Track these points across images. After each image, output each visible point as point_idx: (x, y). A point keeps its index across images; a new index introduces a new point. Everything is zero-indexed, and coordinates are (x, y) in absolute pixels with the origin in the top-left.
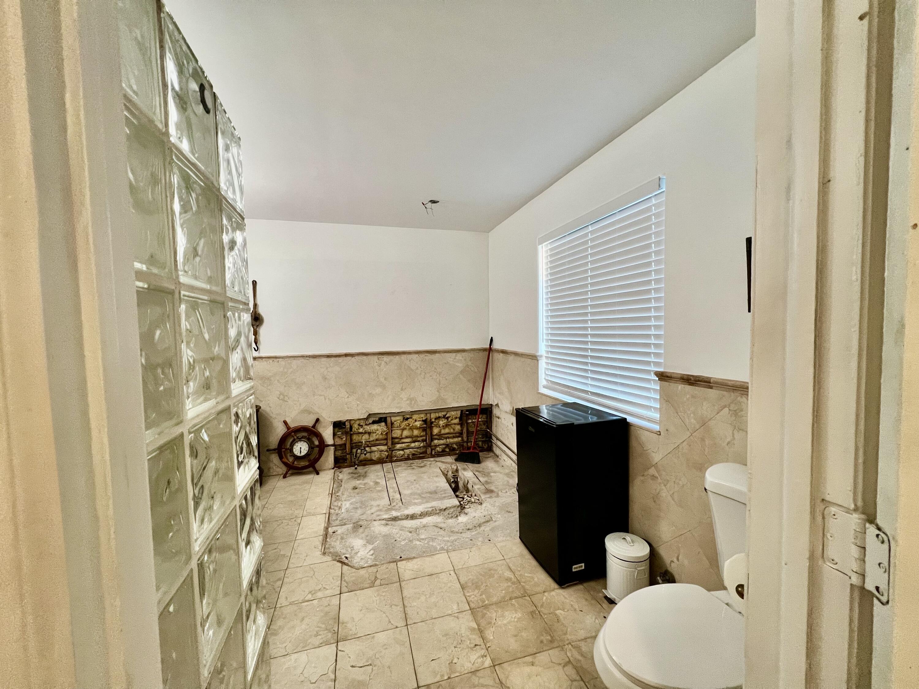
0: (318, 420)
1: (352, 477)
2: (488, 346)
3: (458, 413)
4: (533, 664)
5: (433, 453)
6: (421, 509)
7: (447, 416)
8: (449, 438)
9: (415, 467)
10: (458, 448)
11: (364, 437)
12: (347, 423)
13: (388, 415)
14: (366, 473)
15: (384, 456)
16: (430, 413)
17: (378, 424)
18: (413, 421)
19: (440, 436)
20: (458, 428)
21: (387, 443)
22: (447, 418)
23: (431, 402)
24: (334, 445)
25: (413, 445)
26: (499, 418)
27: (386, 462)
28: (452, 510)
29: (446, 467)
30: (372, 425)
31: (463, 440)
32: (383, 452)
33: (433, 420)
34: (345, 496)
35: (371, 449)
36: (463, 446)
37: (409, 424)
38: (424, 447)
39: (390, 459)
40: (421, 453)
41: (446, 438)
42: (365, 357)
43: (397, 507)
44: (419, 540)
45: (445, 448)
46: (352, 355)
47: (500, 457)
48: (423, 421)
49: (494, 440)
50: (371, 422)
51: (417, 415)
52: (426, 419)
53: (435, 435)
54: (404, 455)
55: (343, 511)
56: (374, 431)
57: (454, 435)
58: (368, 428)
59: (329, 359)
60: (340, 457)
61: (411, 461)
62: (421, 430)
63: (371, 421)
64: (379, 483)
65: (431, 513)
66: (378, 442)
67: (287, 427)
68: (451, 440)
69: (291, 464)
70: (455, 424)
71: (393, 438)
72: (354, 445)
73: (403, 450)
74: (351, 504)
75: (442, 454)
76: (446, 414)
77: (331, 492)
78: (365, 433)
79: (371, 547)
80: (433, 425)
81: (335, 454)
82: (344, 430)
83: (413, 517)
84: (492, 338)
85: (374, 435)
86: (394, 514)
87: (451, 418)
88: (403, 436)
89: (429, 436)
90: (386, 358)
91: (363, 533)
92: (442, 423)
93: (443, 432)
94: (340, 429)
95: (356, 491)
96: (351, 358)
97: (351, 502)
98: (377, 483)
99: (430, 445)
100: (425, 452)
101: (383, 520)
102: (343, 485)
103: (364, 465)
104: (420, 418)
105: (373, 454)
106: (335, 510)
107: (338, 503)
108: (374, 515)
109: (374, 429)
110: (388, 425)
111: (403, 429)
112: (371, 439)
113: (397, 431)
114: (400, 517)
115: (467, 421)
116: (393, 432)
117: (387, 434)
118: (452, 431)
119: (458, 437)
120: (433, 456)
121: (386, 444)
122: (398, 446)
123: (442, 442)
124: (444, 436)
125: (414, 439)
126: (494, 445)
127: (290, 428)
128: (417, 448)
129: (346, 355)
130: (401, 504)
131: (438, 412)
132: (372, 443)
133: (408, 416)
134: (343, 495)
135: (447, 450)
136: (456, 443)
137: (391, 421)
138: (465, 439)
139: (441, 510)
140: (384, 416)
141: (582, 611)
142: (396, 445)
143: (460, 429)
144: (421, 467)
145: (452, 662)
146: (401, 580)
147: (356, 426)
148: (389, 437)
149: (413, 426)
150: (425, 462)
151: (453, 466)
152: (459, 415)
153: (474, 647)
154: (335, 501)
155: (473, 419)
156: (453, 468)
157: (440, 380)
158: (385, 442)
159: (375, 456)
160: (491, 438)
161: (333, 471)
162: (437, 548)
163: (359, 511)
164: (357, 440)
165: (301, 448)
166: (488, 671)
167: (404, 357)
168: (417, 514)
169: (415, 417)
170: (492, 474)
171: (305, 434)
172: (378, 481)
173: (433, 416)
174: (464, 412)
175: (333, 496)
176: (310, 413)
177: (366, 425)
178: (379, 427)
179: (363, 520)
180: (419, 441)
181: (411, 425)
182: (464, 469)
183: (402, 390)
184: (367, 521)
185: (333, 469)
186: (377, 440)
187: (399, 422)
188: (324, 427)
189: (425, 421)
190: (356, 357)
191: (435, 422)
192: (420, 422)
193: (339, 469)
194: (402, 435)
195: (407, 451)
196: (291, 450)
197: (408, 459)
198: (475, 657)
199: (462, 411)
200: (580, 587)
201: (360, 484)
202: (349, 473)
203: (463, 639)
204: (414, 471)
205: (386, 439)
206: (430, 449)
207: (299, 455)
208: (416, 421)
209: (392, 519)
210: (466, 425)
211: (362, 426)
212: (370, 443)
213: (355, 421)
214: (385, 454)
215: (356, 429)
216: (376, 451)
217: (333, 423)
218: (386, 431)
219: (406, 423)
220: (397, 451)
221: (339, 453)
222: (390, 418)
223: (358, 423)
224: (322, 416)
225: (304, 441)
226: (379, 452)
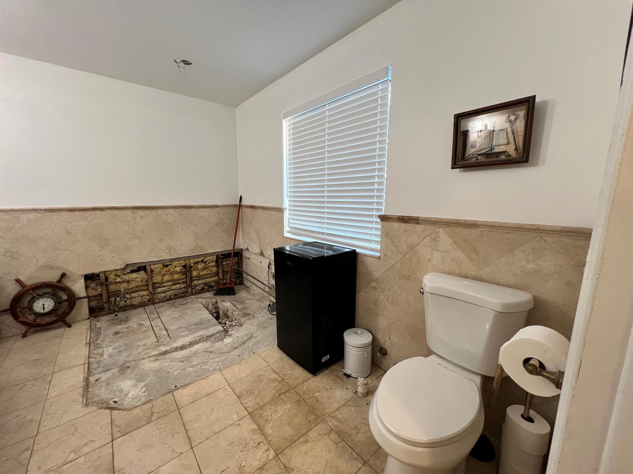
0: (63, 275)
1: (112, 323)
2: (238, 203)
3: (215, 258)
4: (306, 442)
5: (194, 292)
6: (189, 340)
7: (204, 261)
8: (207, 278)
9: (178, 306)
10: (215, 285)
11: (122, 286)
12: (101, 275)
13: (147, 264)
14: (127, 317)
15: (145, 300)
16: (189, 259)
17: (137, 273)
18: (173, 267)
19: (199, 277)
20: (214, 269)
21: (148, 288)
22: (205, 262)
23: (189, 250)
24: (88, 297)
25: (174, 287)
26: (248, 259)
27: (148, 305)
28: (218, 335)
29: (207, 301)
30: (130, 274)
31: (219, 278)
32: (144, 297)
33: (192, 265)
34: (106, 343)
35: (130, 295)
36: (219, 283)
37: (169, 270)
38: (184, 287)
39: (152, 302)
40: (182, 293)
41: (205, 278)
42: (117, 211)
43: (165, 342)
44: (192, 367)
45: (204, 286)
46: (101, 209)
47: (250, 288)
48: (182, 266)
49: (245, 275)
50: (129, 272)
51: (177, 262)
52: (186, 264)
53: (195, 277)
54: (165, 296)
55: (105, 357)
56: (133, 279)
57: (211, 275)
58: (126, 277)
59: (73, 213)
60: (96, 307)
61: (173, 301)
62: (181, 274)
63: (129, 270)
64: (143, 324)
65: (199, 341)
66: (138, 289)
67: (21, 286)
68: (209, 280)
69: (32, 322)
70: (212, 266)
71: (153, 284)
72: (111, 294)
73: (164, 292)
74: (114, 349)
75: (202, 291)
76: (204, 259)
77: (88, 342)
78: (124, 282)
79: (142, 384)
80: (192, 269)
81: (89, 305)
82: (98, 281)
83: (182, 348)
84: (241, 196)
85: (134, 282)
86: (163, 349)
87: (208, 262)
88: (164, 281)
89: (189, 278)
90: (141, 213)
91: (131, 374)
92: (201, 266)
93: (201, 273)
94: (93, 281)
95: (119, 335)
96: (101, 212)
97: (113, 347)
98: (141, 325)
99: (191, 286)
100: (187, 292)
101: (152, 356)
102: (102, 333)
103: (125, 310)
104: (179, 264)
105: (133, 300)
106: (96, 358)
107: (98, 351)
108: (142, 354)
109: (133, 278)
110: (147, 272)
111: (164, 275)
112: (131, 287)
113: (158, 277)
114: (170, 351)
115: (222, 263)
116: (153, 278)
117: (147, 280)
118: (209, 272)
119: (216, 276)
120: (194, 294)
121: (147, 290)
122: (159, 290)
123: (201, 282)
124: (202, 277)
125: (175, 282)
126: (245, 279)
127: (26, 286)
128: (179, 289)
129: (94, 209)
130: (169, 339)
131: (196, 258)
132: (132, 290)
133: (168, 264)
134: (103, 341)
135: (206, 288)
136: (214, 282)
137: (151, 269)
138: (221, 277)
139: (208, 337)
140: (143, 265)
141: (332, 389)
142: (158, 289)
143: (216, 270)
144: (184, 304)
145: (241, 467)
146: (179, 407)
147: (112, 277)
148: (150, 283)
149: (173, 271)
150: (187, 300)
151: (213, 300)
152: (215, 259)
153: (258, 446)
154: (95, 350)
155: (227, 261)
156: (213, 301)
157: (197, 232)
158: (146, 287)
159: (136, 301)
160: (242, 274)
161: (88, 321)
162: (210, 370)
163: (125, 354)
164: (114, 289)
165: (43, 305)
166: (274, 462)
167: (160, 211)
168: (186, 344)
169: (175, 263)
170: (246, 301)
171: (48, 290)
172: (142, 322)
173: (192, 261)
174: (219, 256)
175: (92, 345)
176: (52, 268)
177: (124, 274)
178: (138, 276)
179: (130, 361)
180: (179, 283)
181: (171, 271)
182: (223, 301)
183: (160, 240)
185: (89, 319)
186: (137, 287)
187: (158, 269)
188: (75, 280)
189: (185, 267)
190: (107, 211)
191: (194, 266)
192: (180, 268)
193: (95, 318)
194: (162, 280)
195: (169, 293)
196: (31, 309)
197: (170, 299)
198: (260, 453)
199: (217, 256)
200: (327, 371)
201: (123, 328)
202: (108, 320)
203: (247, 442)
204: (178, 309)
205: (147, 285)
206: (190, 288)
207: (42, 311)
208: (176, 267)
209: (162, 354)
210: (221, 266)
211: (119, 276)
212: (130, 290)
213: (110, 272)
214: (147, 298)
215: (112, 279)
216: (137, 297)
217: (83, 276)
218: (146, 278)
219: (166, 269)
220: (158, 294)
221: (94, 304)
222: (149, 266)
223: (115, 274)
224: (68, 270)
225: (48, 297)
226: (140, 297)
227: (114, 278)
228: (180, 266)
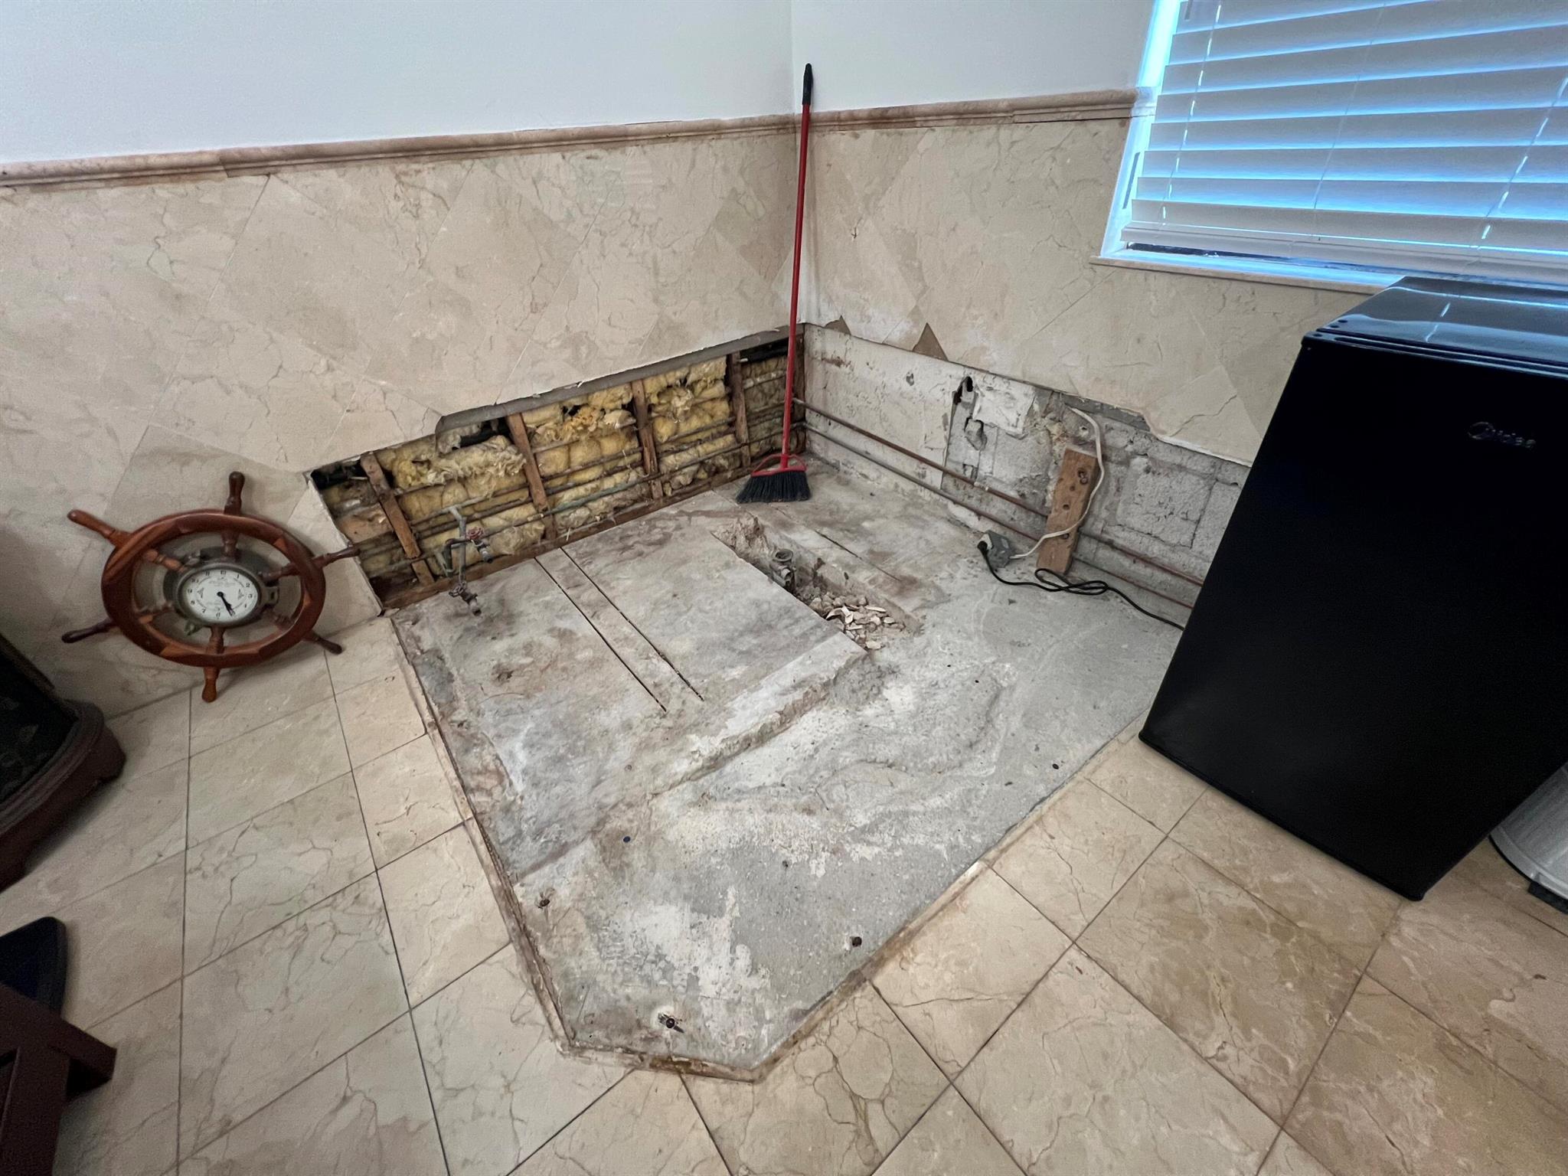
0: (237, 482)
1: (467, 630)
3: (721, 364)
5: (669, 493)
7: (689, 381)
8: (700, 442)
10: (730, 465)
11: (448, 497)
12: (366, 466)
13: (510, 410)
14: (502, 602)
15: (534, 536)
16: (642, 380)
17: (481, 446)
18: (596, 414)
19: (679, 443)
20: (722, 408)
21: (530, 494)
22: (692, 387)
23: (640, 342)
24: (355, 550)
25: (608, 483)
26: (839, 363)
27: (545, 550)
29: (725, 526)
30: (463, 453)
31: (738, 440)
32: (527, 526)
33: (654, 400)
34: (489, 718)
35: (484, 525)
36: (741, 455)
37: (586, 427)
38: (640, 481)
39: (553, 538)
40: (635, 501)
41: (695, 444)
43: (691, 716)
45: (698, 471)
47: (843, 468)
48: (624, 407)
49: (816, 421)
50: (456, 444)
51: (604, 394)
52: (633, 399)
53: (666, 442)
54: (589, 517)
55: (519, 787)
56: (477, 470)
57: (714, 431)
58: (455, 465)
60: (391, 575)
61: (618, 530)
62: (623, 436)
63: (454, 439)
64: (571, 632)
65: (804, 705)
66: (500, 500)
68: (709, 448)
69: (213, 653)
70: (713, 400)
71: (545, 479)
72: (422, 527)
73: (584, 505)
74: (530, 745)
75: (694, 488)
76: (689, 373)
77: (428, 718)
78: (449, 481)
79: (722, 927)
80: (654, 414)
81: (367, 573)
82: (364, 489)
83: (763, 737)
84: (809, 67)
85: (482, 481)
86: (704, 745)
87: (702, 384)
88: (576, 466)
89: (650, 451)
90: (432, 176)
91: (653, 871)
92: (683, 403)
93: (685, 428)
94: (348, 490)
95: (515, 682)
96: (262, 180)
97: (522, 736)
98: (565, 636)
99: (658, 474)
100: (650, 495)
101: (681, 782)
102: (455, 673)
103: (481, 575)
104: (612, 401)
105: (497, 540)
106: (489, 793)
107: (480, 757)
108: (640, 773)
109: (477, 465)
110: (518, 440)
111: (570, 446)
112: (476, 496)
113: (552, 454)
114: (728, 753)
115: (743, 384)
116: (541, 460)
117: (523, 471)
118: (708, 420)
119: (725, 433)
120: (669, 501)
121: (530, 500)
122: (567, 497)
123: (686, 457)
124: (688, 440)
125: (608, 466)
126: (815, 438)
127: (125, 536)
128: (625, 490)
129: (229, 164)
130: (698, 701)
131: (665, 373)
132: (483, 506)
133: (577, 402)
134: (476, 712)
135: (703, 475)
136: (724, 453)
137: (526, 429)
138: (744, 437)
139: (826, 685)
140: (498, 414)
142: (560, 495)
143: (728, 411)
144: (659, 542)
147: (405, 470)
148: (534, 479)
149: (597, 428)
150: (660, 524)
151: (744, 521)
152: (722, 373)
154: (467, 751)
155: (756, 376)
156: (746, 526)
157: (655, 263)
158: (524, 495)
159: (507, 544)
160: (804, 419)
161: (384, 623)
163: (579, 769)
164: (426, 510)
165: (221, 594)
168: (772, 723)
169: (599, 399)
171: (212, 541)
172: (561, 624)
173: (652, 385)
174: (734, 360)
175: (445, 729)
176: (184, 458)
177: (441, 455)
178: (490, 456)
179: (615, 806)
180: (623, 469)
181: (592, 429)
183: (535, 308)
184: (630, 805)
185: (382, 614)
186: (495, 495)
187: (550, 424)
188: (284, 496)
189: (630, 407)
191: (660, 404)
192: (618, 413)
193: (400, 608)
194: (569, 462)
195: (599, 506)
196: (183, 611)
197: (604, 524)
199: (729, 357)
201: (511, 651)
202: (448, 618)
204: (648, 563)
205: (526, 485)
206: (658, 483)
207: (225, 616)
208: (603, 411)
209: (709, 768)
210: (742, 395)
211: (428, 462)
212: (477, 507)
213: (395, 451)
214: (536, 530)
215: (409, 479)
216: (507, 527)
217: (309, 476)
218: (519, 462)
219: (573, 424)
220: (567, 513)
221: (380, 564)
222: (519, 417)
223: (412, 457)
224: (246, 461)
225: (223, 569)
226: (516, 529)
227: (414, 474)
228: (616, 409)
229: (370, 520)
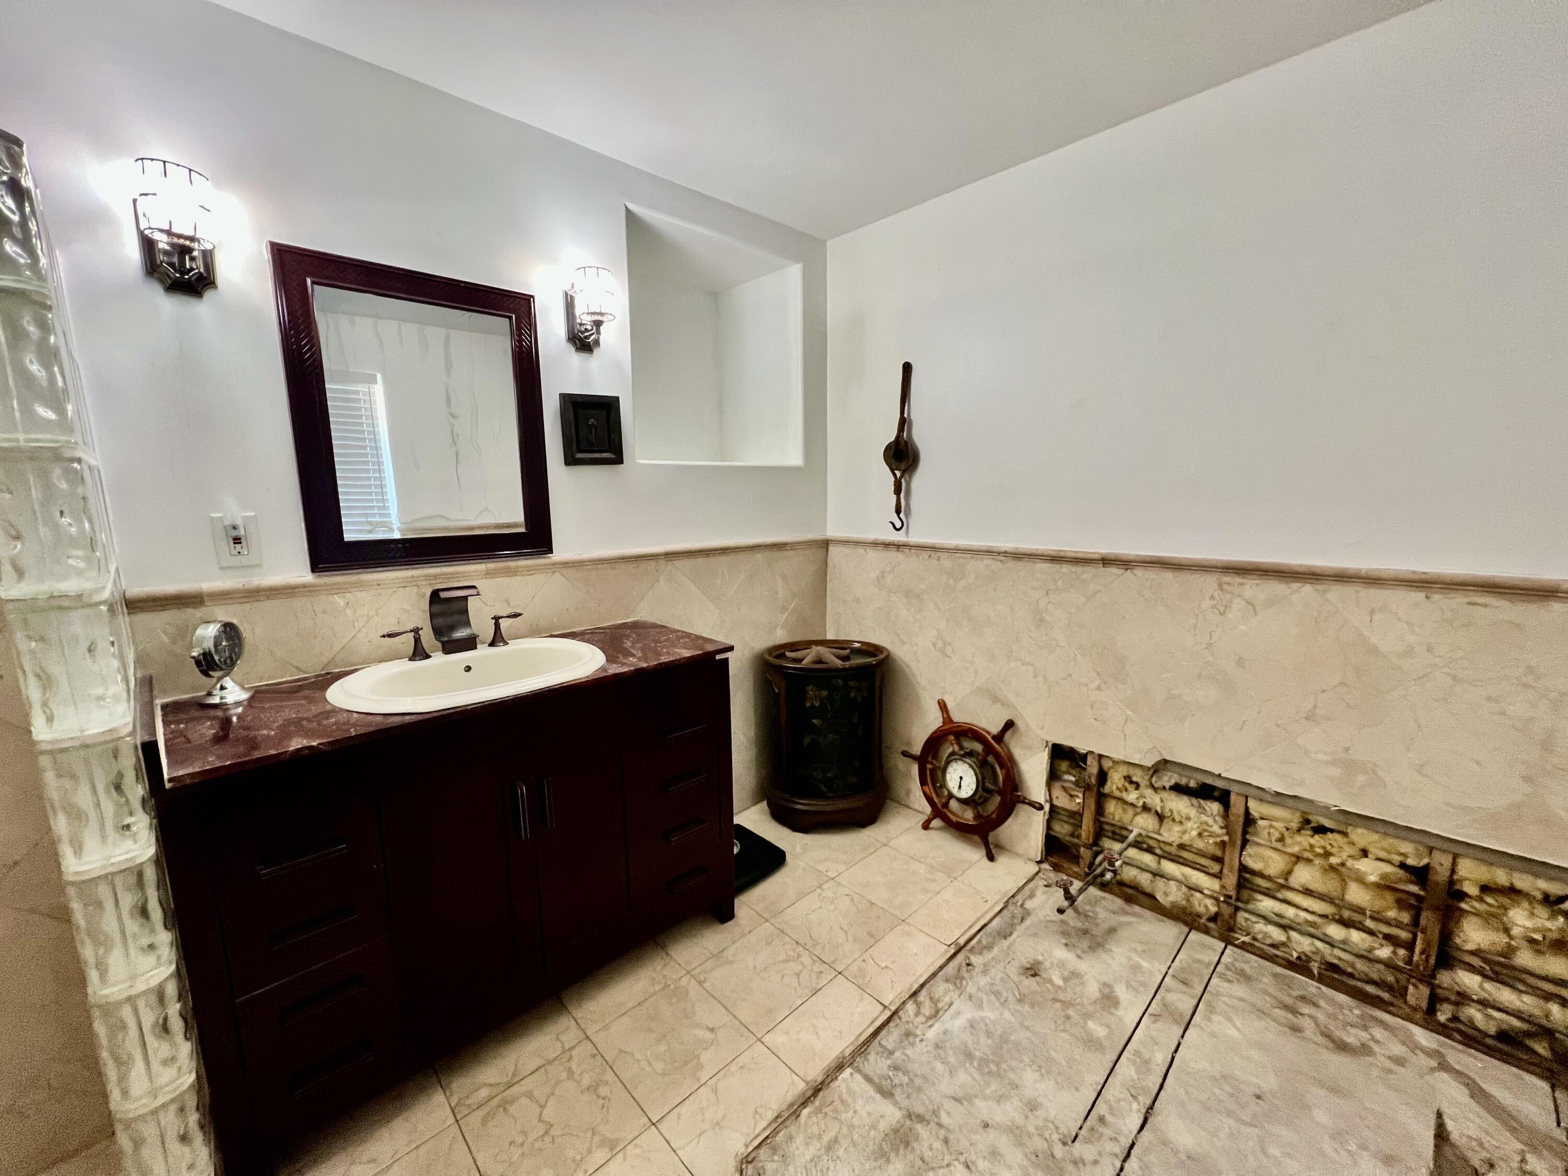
0: (1009, 725)
1: (1063, 922)
5: (1442, 1016)
11: (1140, 821)
12: (1090, 760)
13: (1237, 788)
14: (1112, 931)
15: (1201, 909)
16: (1458, 856)
17: (1194, 801)
18: (1348, 850)
21: (1220, 873)
24: (1047, 806)
25: (1335, 931)
27: (1205, 931)
30: (1171, 795)
32: (1198, 895)
33: (1471, 889)
35: (1159, 863)
37: (1327, 854)
38: (1389, 964)
39: (1222, 928)
40: (1372, 983)
41: (1546, 996)
42: (1168, 575)
45: (1528, 1034)
46: (1126, 564)
48: (1404, 867)
50: (1167, 785)
51: (1376, 837)
52: (1427, 867)
54: (1284, 944)
55: (931, 1034)
56: (1177, 818)
58: (1154, 800)
59: (1055, 567)
60: (1063, 843)
61: (1312, 987)
62: (1390, 898)
63: (1168, 779)
64: (1118, 1006)
66: (1186, 855)
67: (945, 718)
69: (941, 806)
71: (1246, 869)
72: (1105, 827)
73: (1284, 927)
74: (972, 1025)
75: (1503, 1049)
77: (964, 939)
78: (1146, 808)
80: (1462, 906)
81: (1049, 829)
82: (1082, 776)
85: (1177, 828)
88: (1295, 883)
89: (1430, 940)
90: (1252, 588)
92: (1530, 923)
93: (1528, 960)
94: (1073, 768)
95: (1031, 983)
96: (1121, 571)
97: (978, 1014)
98: (1109, 1000)
99: (1427, 979)
102: (1014, 936)
103: (1129, 900)
104: (1388, 850)
105: (1160, 883)
106: (917, 1014)
107: (945, 993)
109: (1178, 811)
110: (1232, 817)
111: (1298, 859)
112: (1165, 835)
113: (1268, 853)
116: (1249, 849)
117: (1222, 845)
121: (1218, 876)
122: (1266, 904)
123: (1507, 998)
124: (1531, 980)
125: (1346, 914)
127: (951, 721)
128: (1356, 956)
129: (1106, 561)
131: (1510, 869)
132: (1168, 848)
133: (1327, 823)
134: (985, 972)
135: (1538, 1048)
137: (1247, 812)
140: (1221, 784)
142: (1259, 897)
144: (1342, 1047)
147: (1115, 780)
148: (1233, 858)
149: (1344, 865)
150: (1378, 1033)
154: (947, 981)
158: (1216, 868)
159: (1166, 894)
161: (1034, 867)
164: (1117, 818)
165: (961, 778)
169: (1364, 838)
171: (978, 747)
172: (1121, 991)
173: (1474, 871)
176: (995, 699)
177: (1152, 786)
178: (1193, 813)
180: (1369, 932)
181: (1335, 860)
183: (1311, 717)
185: (1036, 862)
186: (1183, 847)
187: (1279, 825)
188: (1029, 748)
189: (1420, 874)
190: (1139, 572)
191: (1481, 900)
192: (1388, 869)
193: (1049, 869)
194: (1288, 873)
195: (1303, 943)
196: (943, 775)
197: (1300, 968)
201: (1061, 964)
204: (1290, 1046)
205: (1219, 860)
206: (1425, 989)
207: (956, 791)
208: (1365, 853)
211: (1137, 786)
212: (1162, 845)
213: (1114, 762)
214: (1206, 907)
215: (1114, 787)
216: (1177, 881)
217: (1050, 744)
218: (1219, 836)
219: (1312, 841)
220: (1254, 919)
221: (1062, 829)
222: (1243, 799)
223: (1125, 774)
226: (1184, 889)
227: (1120, 786)
228: (1389, 862)
229: (1071, 796)
